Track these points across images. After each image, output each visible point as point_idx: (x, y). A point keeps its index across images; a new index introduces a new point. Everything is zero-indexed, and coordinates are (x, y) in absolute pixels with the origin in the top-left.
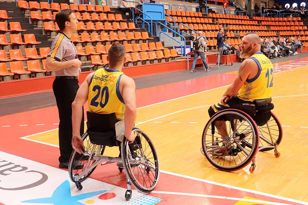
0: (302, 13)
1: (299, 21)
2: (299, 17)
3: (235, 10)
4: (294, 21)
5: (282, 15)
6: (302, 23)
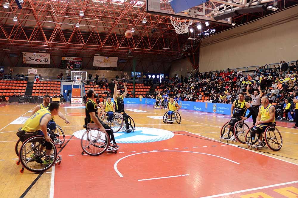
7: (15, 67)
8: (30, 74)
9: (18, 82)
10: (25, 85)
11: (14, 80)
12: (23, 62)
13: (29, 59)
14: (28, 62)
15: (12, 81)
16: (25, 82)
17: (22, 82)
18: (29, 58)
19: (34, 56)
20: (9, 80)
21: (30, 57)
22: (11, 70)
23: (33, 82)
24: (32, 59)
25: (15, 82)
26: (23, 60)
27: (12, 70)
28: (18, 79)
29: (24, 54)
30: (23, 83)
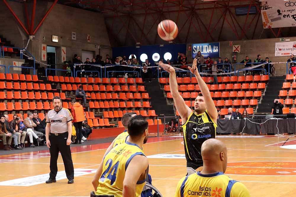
0: (143, 71)
1: (138, 84)
2: (140, 77)
3: (23, 63)
4: (129, 84)
5: (110, 73)
6: (142, 88)
7: (245, 41)
8: (281, 55)
9: (248, 78)
10: (261, 86)
11: (237, 75)
12: (262, 25)
13: (276, 15)
14: (275, 25)
15: (232, 79)
16: (264, 78)
17: (256, 78)
18: (278, 14)
19: (287, 5)
20: (226, 75)
21: (279, 11)
22: (234, 49)
23: (285, 77)
24: (284, 14)
25: (240, 79)
26: (264, 20)
27: (237, 47)
28: (247, 71)
29: (263, 4)
30: (257, 82)
